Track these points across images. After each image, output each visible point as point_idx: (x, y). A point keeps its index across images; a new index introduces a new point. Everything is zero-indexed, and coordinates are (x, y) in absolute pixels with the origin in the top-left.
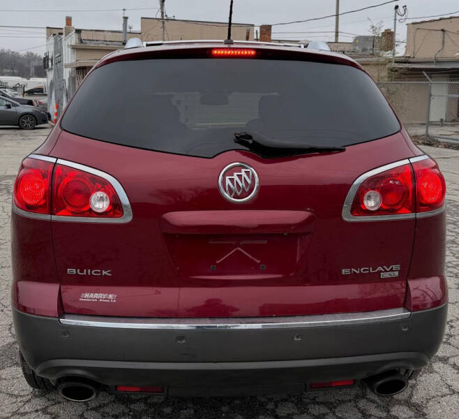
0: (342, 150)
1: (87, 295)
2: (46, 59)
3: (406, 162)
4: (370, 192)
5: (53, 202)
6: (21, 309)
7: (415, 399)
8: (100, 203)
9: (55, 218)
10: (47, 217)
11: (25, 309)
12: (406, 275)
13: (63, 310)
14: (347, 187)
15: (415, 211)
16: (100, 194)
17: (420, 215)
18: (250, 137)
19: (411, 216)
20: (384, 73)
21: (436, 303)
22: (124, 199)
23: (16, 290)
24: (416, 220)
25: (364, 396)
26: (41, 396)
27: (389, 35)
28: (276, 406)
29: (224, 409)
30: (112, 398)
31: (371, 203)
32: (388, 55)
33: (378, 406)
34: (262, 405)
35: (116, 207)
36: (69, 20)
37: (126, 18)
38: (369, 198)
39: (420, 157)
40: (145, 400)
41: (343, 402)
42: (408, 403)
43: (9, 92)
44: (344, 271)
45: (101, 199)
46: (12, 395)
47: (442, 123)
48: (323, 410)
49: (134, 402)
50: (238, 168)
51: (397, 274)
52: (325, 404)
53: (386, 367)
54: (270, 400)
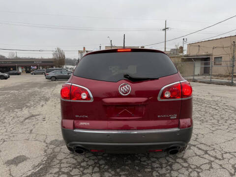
0: (158, 79)
1: (81, 123)
2: (78, 60)
3: (179, 82)
4: (167, 92)
5: (71, 96)
6: (63, 127)
7: (184, 157)
8: (84, 96)
9: (72, 101)
10: (69, 101)
11: (64, 127)
12: (179, 117)
13: (75, 127)
14: (159, 91)
15: (182, 97)
16: (84, 93)
17: (183, 99)
18: (128, 75)
19: (180, 99)
20: (180, 60)
21: (189, 126)
22: (91, 96)
23: (62, 122)
24: (182, 100)
25: (168, 156)
26: (73, 153)
27: (182, 48)
28: (141, 158)
29: (125, 158)
30: (92, 154)
31: (167, 95)
32: (181, 54)
33: (172, 159)
34: (136, 157)
35: (88, 98)
36: (84, 48)
37: (100, 47)
38: (167, 94)
39: (184, 81)
40: (102, 155)
41: (161, 157)
42: (182, 158)
43: (69, 70)
44: (158, 116)
45: (85, 95)
46: (64, 153)
47: (199, 75)
48: (155, 159)
49: (98, 156)
50: (124, 85)
51: (176, 117)
52: (156, 158)
53: (172, 146)
54: (139, 156)
